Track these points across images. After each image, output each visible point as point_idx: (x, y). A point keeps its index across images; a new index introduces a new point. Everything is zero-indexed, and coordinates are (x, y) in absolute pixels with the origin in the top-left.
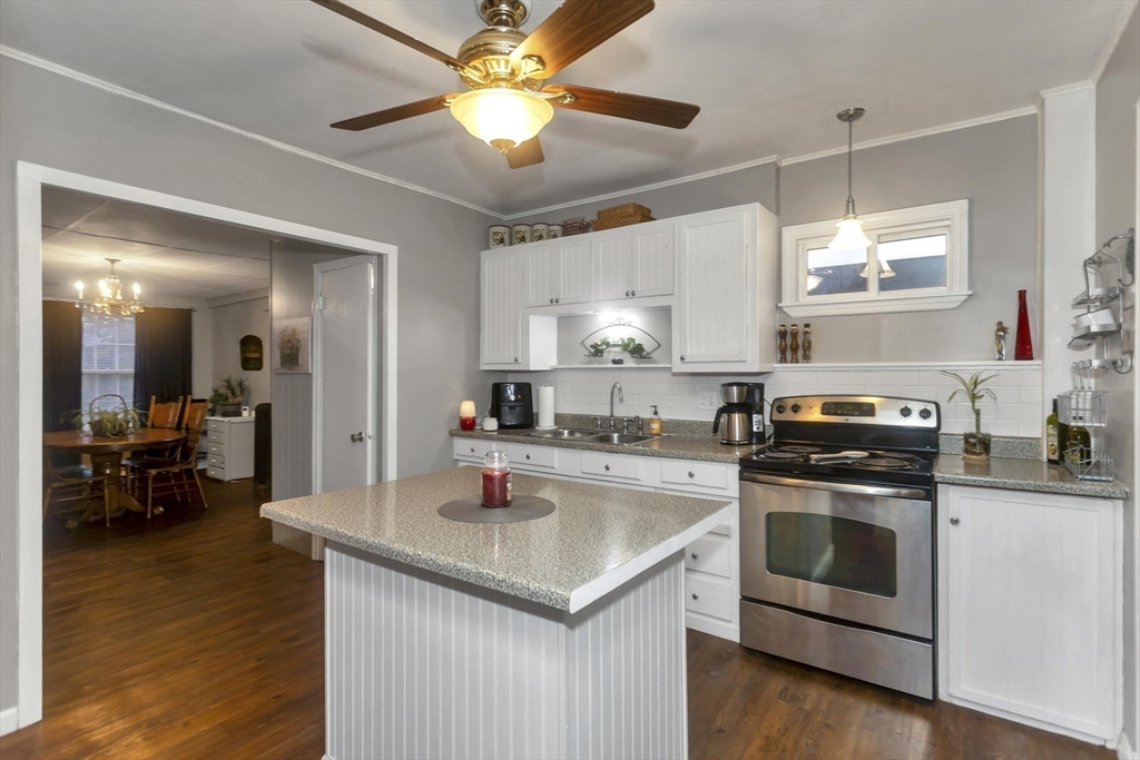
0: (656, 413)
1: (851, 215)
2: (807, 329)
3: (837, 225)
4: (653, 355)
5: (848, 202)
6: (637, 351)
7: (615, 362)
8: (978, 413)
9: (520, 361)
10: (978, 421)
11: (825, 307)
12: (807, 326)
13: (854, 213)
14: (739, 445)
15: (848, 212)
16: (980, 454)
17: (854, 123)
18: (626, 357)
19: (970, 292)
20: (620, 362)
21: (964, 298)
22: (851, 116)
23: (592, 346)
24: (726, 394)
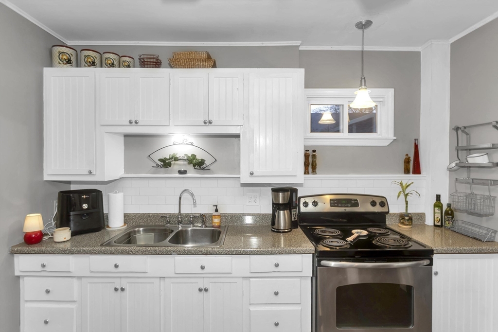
0: (217, 210)
1: (363, 87)
2: (314, 153)
3: (355, 93)
4: (211, 167)
5: (362, 79)
6: (198, 164)
7: (180, 172)
8: (407, 203)
9: (94, 173)
10: (407, 207)
11: (325, 140)
12: (314, 151)
13: (365, 85)
14: (283, 232)
15: (361, 85)
16: (407, 225)
17: (365, 31)
18: (190, 168)
19: (395, 138)
20: (185, 172)
21: (392, 141)
22: (364, 25)
23: (160, 160)
24: (276, 197)
